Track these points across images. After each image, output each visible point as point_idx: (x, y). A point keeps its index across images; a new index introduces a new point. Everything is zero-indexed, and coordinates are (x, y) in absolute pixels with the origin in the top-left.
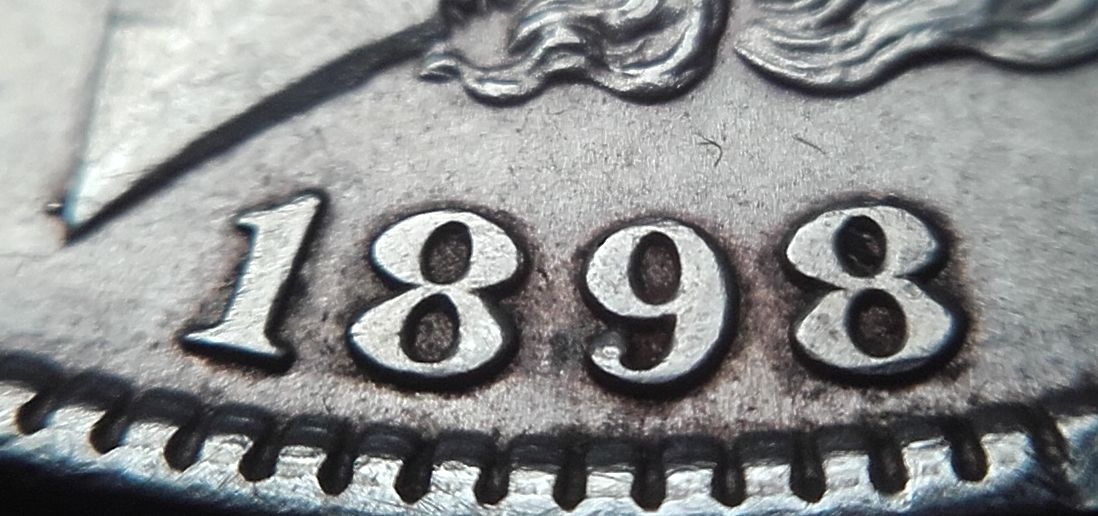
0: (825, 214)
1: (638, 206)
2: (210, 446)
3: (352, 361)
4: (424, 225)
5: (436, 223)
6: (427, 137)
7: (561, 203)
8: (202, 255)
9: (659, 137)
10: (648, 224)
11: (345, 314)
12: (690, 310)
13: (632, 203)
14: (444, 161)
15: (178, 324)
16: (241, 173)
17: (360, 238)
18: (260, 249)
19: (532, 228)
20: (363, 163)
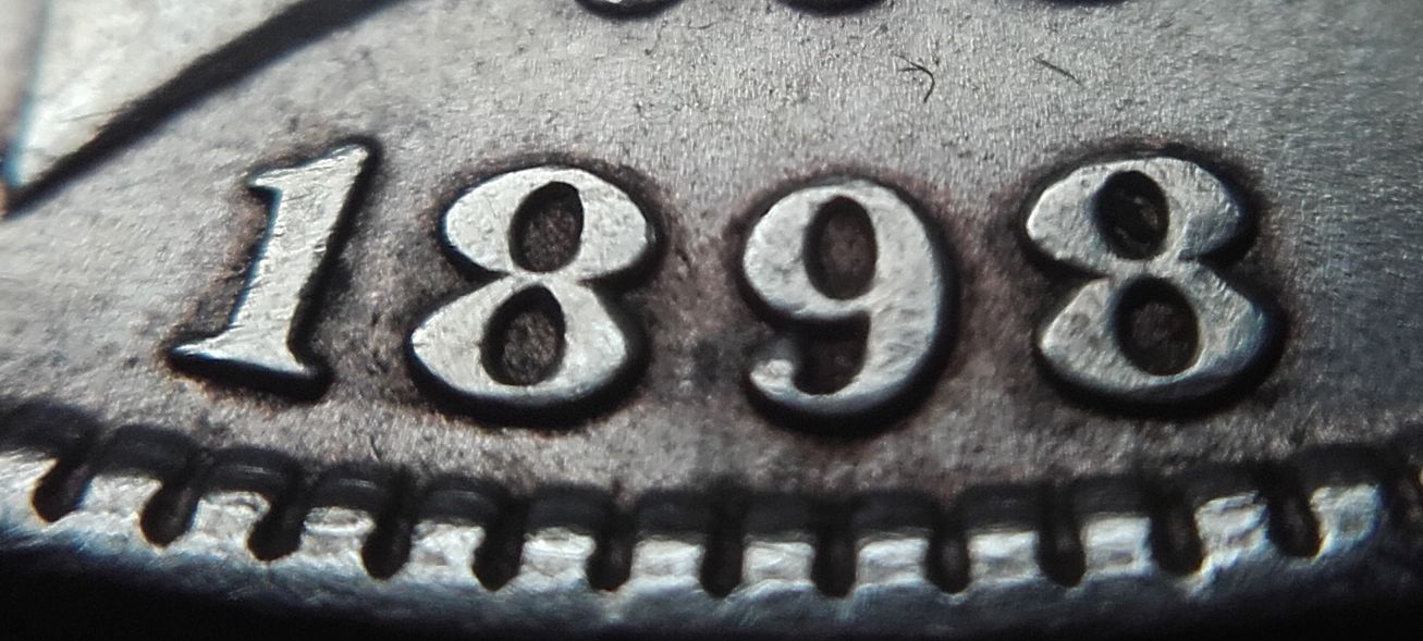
0: (1081, 170)
1: (816, 158)
2: (206, 510)
3: (411, 383)
4: (514, 188)
5: (532, 185)
6: (519, 63)
7: (708, 156)
8: (201, 233)
9: (845, 60)
10: (830, 184)
11: (403, 316)
12: (889, 309)
13: (807, 156)
14: (543, 97)
15: (164, 331)
16: (258, 113)
17: (425, 207)
18: (283, 224)
19: (668, 192)
20: (429, 100)
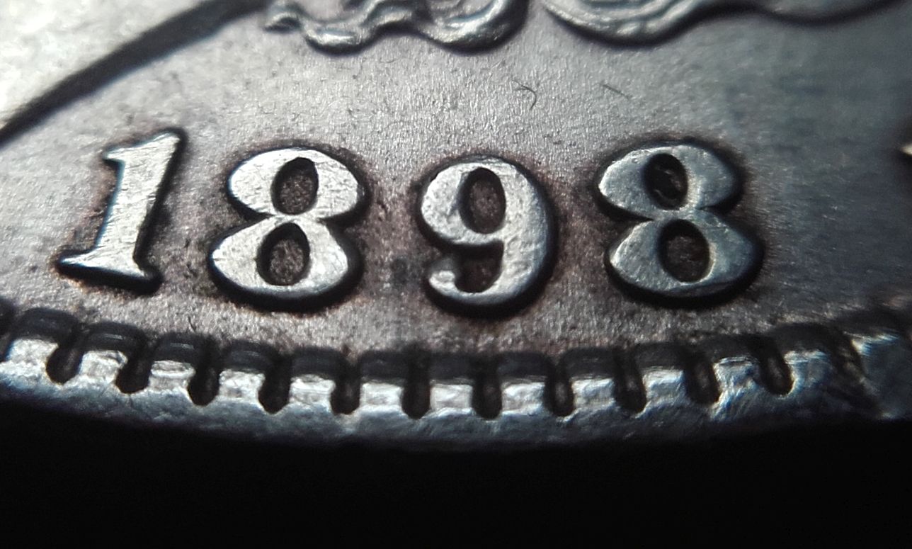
0: (632, 153)
1: (464, 145)
2: (90, 358)
3: (213, 284)
4: (273, 162)
5: (285, 160)
6: (272, 83)
7: (395, 142)
8: (74, 188)
9: (479, 84)
10: (474, 161)
11: (205, 241)
12: (515, 239)
13: (458, 143)
14: (289, 104)
15: (53, 249)
16: (107, 112)
17: (216, 173)
18: (127, 182)
19: (370, 164)
20: (217, 105)
